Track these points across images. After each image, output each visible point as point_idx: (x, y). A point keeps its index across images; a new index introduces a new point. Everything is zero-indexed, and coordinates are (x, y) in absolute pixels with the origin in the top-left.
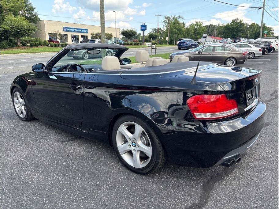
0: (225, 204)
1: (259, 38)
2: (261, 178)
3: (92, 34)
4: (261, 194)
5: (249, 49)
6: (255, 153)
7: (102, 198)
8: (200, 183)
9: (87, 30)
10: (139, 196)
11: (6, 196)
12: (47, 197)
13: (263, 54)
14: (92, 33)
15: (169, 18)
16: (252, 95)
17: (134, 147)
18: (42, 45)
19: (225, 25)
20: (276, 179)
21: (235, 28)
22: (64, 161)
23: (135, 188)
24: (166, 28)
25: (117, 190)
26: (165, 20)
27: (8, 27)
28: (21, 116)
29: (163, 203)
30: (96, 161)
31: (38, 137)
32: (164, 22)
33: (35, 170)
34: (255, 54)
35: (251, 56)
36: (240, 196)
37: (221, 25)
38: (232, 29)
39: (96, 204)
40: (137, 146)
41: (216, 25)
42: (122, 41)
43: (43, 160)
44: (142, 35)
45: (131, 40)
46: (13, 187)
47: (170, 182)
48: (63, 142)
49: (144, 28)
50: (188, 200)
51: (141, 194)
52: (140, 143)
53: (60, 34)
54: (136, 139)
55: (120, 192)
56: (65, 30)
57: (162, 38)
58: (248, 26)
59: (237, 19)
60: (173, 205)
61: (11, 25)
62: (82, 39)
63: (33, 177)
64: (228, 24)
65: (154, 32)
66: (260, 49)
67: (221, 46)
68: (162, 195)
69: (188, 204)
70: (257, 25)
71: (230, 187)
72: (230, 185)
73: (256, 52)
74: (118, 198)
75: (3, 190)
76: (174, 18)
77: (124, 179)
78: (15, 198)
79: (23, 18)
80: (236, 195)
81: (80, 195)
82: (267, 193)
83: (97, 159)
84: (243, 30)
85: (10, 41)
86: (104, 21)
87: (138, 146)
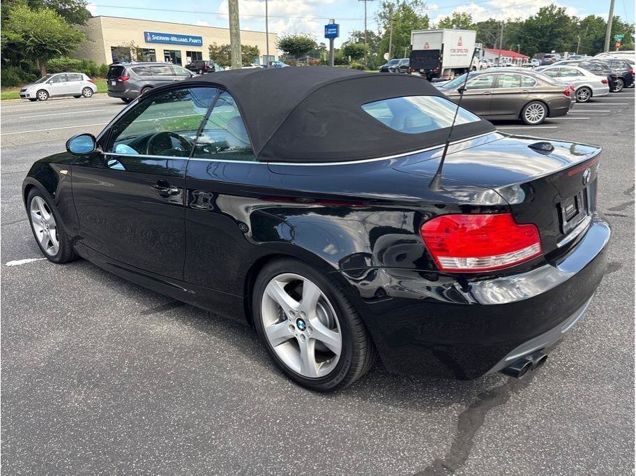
0: (507, 463)
1: (603, 52)
2: (593, 399)
3: (211, 48)
4: (591, 437)
5: (579, 80)
6: (581, 338)
7: (229, 448)
8: (451, 411)
9: (200, 38)
10: (313, 442)
11: (14, 443)
12: (106, 446)
13: (610, 91)
14: (211, 46)
15: (390, 7)
16: (577, 207)
17: (302, 330)
18: (98, 75)
19: (523, 20)
20: (627, 401)
21: (547, 27)
22: (146, 359)
23: (305, 424)
24: (384, 31)
25: (263, 429)
26: (381, 10)
27: (19, 36)
28: (49, 251)
29: (367, 461)
30: (216, 360)
31: (86, 303)
32: (380, 15)
33: (80, 381)
34: (593, 92)
35: (583, 96)
36: (543, 444)
37: (513, 21)
38: (539, 31)
39: (217, 462)
40: (308, 329)
41: (503, 22)
42: (281, 63)
43: (98, 356)
44: (328, 49)
45: (303, 60)
46: (30, 423)
47: (385, 410)
48: (144, 313)
49: (332, 31)
50: (423, 452)
51: (317, 439)
52: (314, 321)
53: (139, 50)
54: (305, 314)
55: (271, 434)
56: (149, 39)
57: (376, 54)
58: (579, 24)
59: (553, 7)
60: (388, 465)
61: (24, 31)
62: (190, 59)
63: (76, 400)
64: (531, 18)
65: (357, 40)
66: (605, 78)
67: (512, 74)
68: (365, 442)
69: (424, 462)
70: (600, 20)
71: (521, 420)
72: (522, 415)
73: (595, 86)
74: (265, 449)
75: (9, 431)
76: (404, 6)
77: (280, 402)
78: (36, 449)
79: (51, 12)
80: (534, 440)
81: (181, 442)
82: (606, 435)
83: (218, 355)
84: (565, 33)
85: (23, 68)
86: (238, 20)
87: (311, 328)
